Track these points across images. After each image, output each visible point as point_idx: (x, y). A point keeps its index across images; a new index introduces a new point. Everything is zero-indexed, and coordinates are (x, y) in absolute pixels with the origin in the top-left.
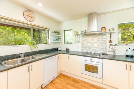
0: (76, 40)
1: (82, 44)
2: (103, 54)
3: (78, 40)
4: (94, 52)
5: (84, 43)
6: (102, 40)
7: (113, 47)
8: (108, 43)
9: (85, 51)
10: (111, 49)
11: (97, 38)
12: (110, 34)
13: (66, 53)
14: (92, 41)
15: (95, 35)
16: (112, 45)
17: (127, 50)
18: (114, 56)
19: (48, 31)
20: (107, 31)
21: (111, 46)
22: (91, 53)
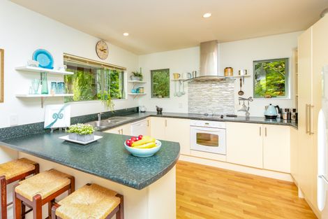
0: (177, 91)
1: (189, 99)
2: (228, 116)
3: (181, 91)
4: (211, 114)
5: (192, 95)
6: (226, 91)
7: (246, 102)
8: (237, 96)
9: (196, 111)
10: (241, 107)
11: (217, 87)
12: (241, 80)
13: (156, 114)
14: (207, 93)
15: (214, 80)
16: (243, 99)
17: (266, 108)
18: (248, 118)
19: (123, 73)
20: (236, 74)
21: (242, 102)
22: (206, 115)
